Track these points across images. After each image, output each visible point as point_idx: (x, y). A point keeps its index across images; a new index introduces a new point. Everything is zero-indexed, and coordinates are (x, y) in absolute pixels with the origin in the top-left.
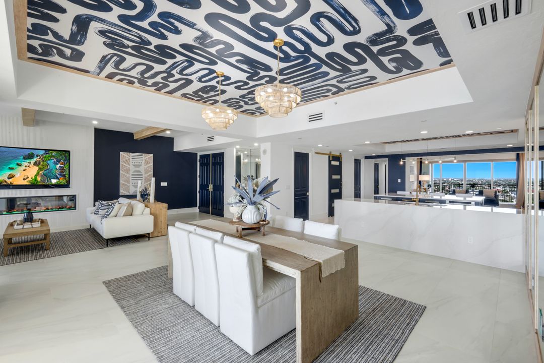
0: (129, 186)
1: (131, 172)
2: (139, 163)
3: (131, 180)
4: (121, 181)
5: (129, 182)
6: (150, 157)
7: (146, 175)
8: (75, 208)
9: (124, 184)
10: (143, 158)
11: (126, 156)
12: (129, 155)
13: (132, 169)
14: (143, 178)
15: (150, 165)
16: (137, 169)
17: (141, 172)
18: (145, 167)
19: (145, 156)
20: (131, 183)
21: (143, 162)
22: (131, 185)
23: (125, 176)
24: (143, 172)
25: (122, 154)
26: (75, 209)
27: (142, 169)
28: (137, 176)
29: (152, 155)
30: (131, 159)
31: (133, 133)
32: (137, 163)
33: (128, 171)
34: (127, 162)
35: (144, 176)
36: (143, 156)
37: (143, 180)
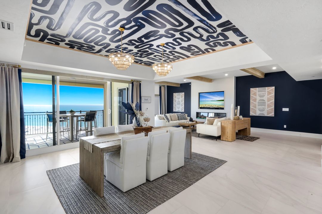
1: (257, 101)
2: (263, 95)
3: (257, 106)
4: (251, 107)
5: (256, 107)
6: (272, 89)
7: (269, 103)
9: (252, 109)
10: (267, 91)
11: (254, 90)
12: (256, 90)
13: (258, 98)
14: (266, 105)
15: (271, 95)
16: (262, 98)
17: (264, 100)
18: (268, 97)
19: (268, 89)
21: (266, 93)
22: (257, 109)
23: (254, 103)
24: (266, 101)
25: (252, 90)
27: (265, 98)
28: (262, 103)
29: (274, 87)
30: (257, 92)
33: (255, 100)
34: (255, 94)
35: (267, 103)
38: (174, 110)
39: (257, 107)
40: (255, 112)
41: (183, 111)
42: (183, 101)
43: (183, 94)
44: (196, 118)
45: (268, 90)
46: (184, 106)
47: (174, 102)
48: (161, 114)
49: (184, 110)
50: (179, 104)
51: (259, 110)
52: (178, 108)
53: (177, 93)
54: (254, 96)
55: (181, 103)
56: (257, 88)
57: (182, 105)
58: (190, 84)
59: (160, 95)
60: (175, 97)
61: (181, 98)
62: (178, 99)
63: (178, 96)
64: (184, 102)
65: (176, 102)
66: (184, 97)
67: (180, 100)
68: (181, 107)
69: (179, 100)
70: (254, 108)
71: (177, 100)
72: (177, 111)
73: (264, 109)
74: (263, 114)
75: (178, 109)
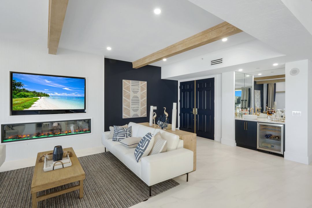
0: (130, 110)
1: (131, 98)
4: (124, 106)
5: (129, 107)
8: (89, 130)
9: (126, 109)
11: (127, 83)
13: (132, 94)
14: (140, 103)
16: (135, 95)
17: (138, 98)
18: (141, 93)
20: (131, 107)
21: (140, 89)
22: (131, 109)
26: (90, 132)
27: (139, 95)
29: (146, 82)
30: (131, 86)
31: (132, 63)
32: (135, 90)
33: (128, 97)
34: (128, 88)
35: (140, 101)
36: (140, 83)
37: (140, 105)
39: (131, 106)
40: (129, 114)
45: (141, 85)
51: (133, 110)
54: (127, 91)
56: (131, 81)
70: (127, 108)
73: (138, 108)
74: (137, 115)
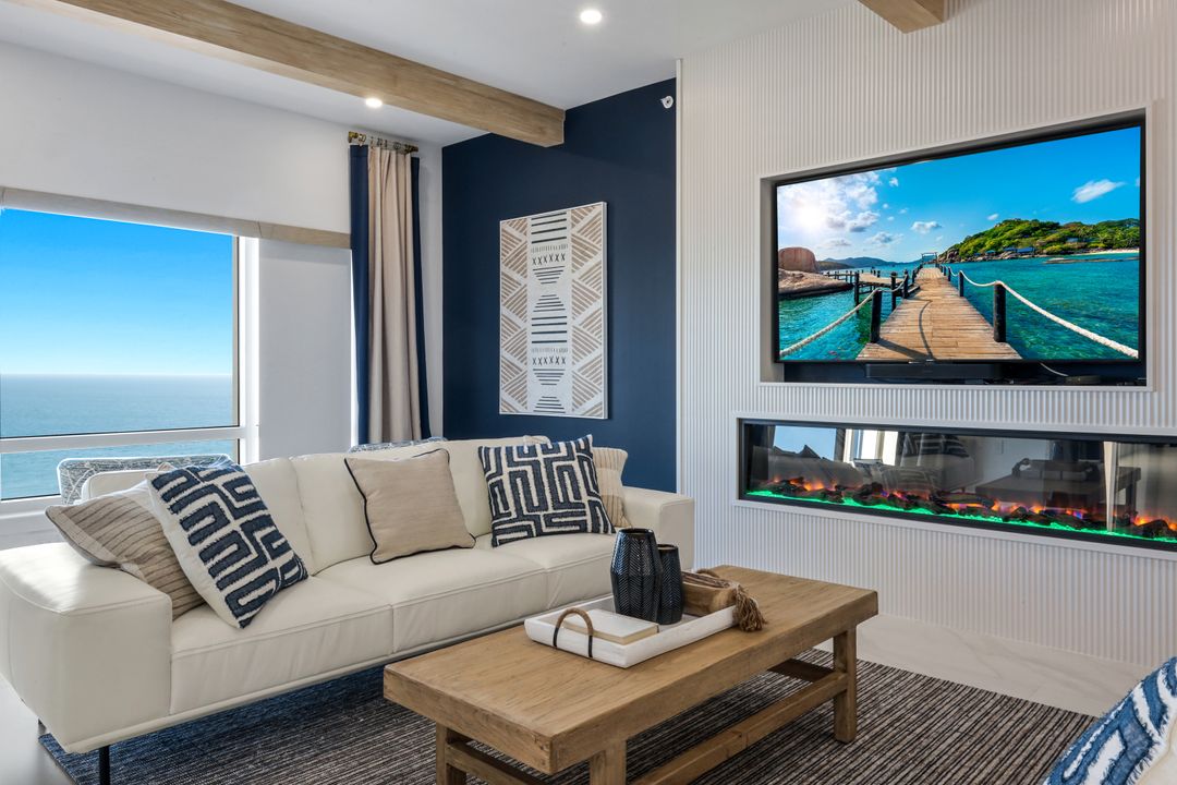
38: (509, 404)
41: (594, 405)
42: (592, 298)
43: (593, 222)
44: (741, 496)
46: (600, 351)
47: (503, 310)
48: (364, 437)
49: (600, 398)
50: (552, 329)
52: (550, 377)
53: (529, 219)
55: (574, 322)
57: (582, 347)
58: (667, 103)
59: (360, 239)
60: (519, 263)
61: (577, 263)
62: (549, 275)
63: (544, 251)
64: (600, 304)
65: (520, 309)
66: (600, 257)
67: (563, 289)
68: (570, 368)
69: (550, 290)
71: (534, 289)
72: (529, 408)
75: (548, 391)
